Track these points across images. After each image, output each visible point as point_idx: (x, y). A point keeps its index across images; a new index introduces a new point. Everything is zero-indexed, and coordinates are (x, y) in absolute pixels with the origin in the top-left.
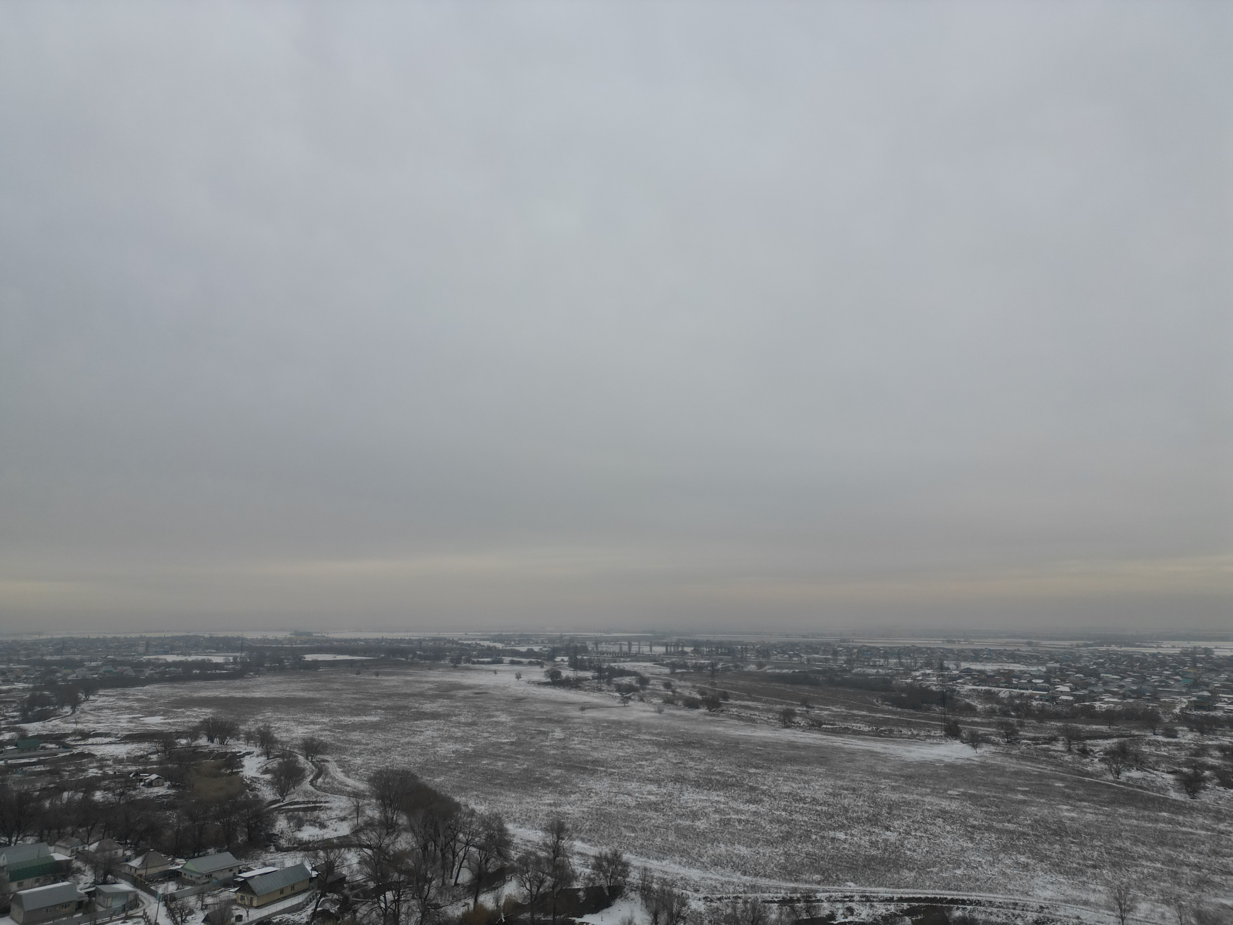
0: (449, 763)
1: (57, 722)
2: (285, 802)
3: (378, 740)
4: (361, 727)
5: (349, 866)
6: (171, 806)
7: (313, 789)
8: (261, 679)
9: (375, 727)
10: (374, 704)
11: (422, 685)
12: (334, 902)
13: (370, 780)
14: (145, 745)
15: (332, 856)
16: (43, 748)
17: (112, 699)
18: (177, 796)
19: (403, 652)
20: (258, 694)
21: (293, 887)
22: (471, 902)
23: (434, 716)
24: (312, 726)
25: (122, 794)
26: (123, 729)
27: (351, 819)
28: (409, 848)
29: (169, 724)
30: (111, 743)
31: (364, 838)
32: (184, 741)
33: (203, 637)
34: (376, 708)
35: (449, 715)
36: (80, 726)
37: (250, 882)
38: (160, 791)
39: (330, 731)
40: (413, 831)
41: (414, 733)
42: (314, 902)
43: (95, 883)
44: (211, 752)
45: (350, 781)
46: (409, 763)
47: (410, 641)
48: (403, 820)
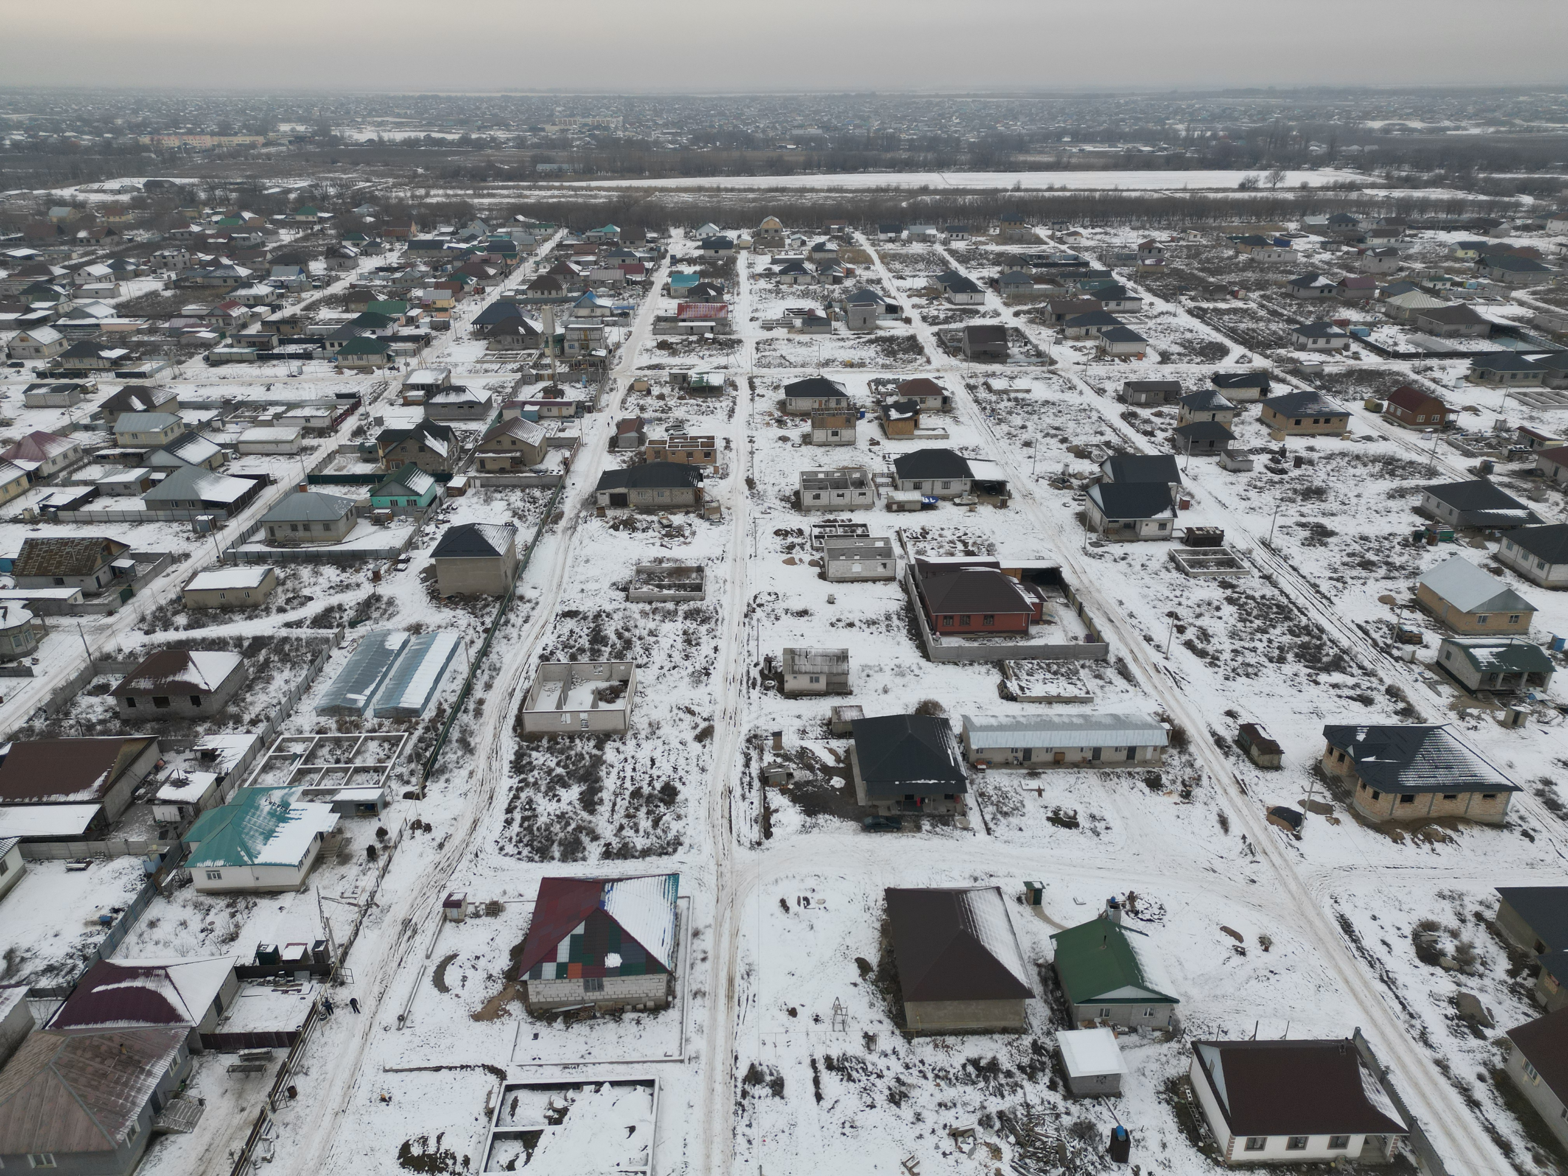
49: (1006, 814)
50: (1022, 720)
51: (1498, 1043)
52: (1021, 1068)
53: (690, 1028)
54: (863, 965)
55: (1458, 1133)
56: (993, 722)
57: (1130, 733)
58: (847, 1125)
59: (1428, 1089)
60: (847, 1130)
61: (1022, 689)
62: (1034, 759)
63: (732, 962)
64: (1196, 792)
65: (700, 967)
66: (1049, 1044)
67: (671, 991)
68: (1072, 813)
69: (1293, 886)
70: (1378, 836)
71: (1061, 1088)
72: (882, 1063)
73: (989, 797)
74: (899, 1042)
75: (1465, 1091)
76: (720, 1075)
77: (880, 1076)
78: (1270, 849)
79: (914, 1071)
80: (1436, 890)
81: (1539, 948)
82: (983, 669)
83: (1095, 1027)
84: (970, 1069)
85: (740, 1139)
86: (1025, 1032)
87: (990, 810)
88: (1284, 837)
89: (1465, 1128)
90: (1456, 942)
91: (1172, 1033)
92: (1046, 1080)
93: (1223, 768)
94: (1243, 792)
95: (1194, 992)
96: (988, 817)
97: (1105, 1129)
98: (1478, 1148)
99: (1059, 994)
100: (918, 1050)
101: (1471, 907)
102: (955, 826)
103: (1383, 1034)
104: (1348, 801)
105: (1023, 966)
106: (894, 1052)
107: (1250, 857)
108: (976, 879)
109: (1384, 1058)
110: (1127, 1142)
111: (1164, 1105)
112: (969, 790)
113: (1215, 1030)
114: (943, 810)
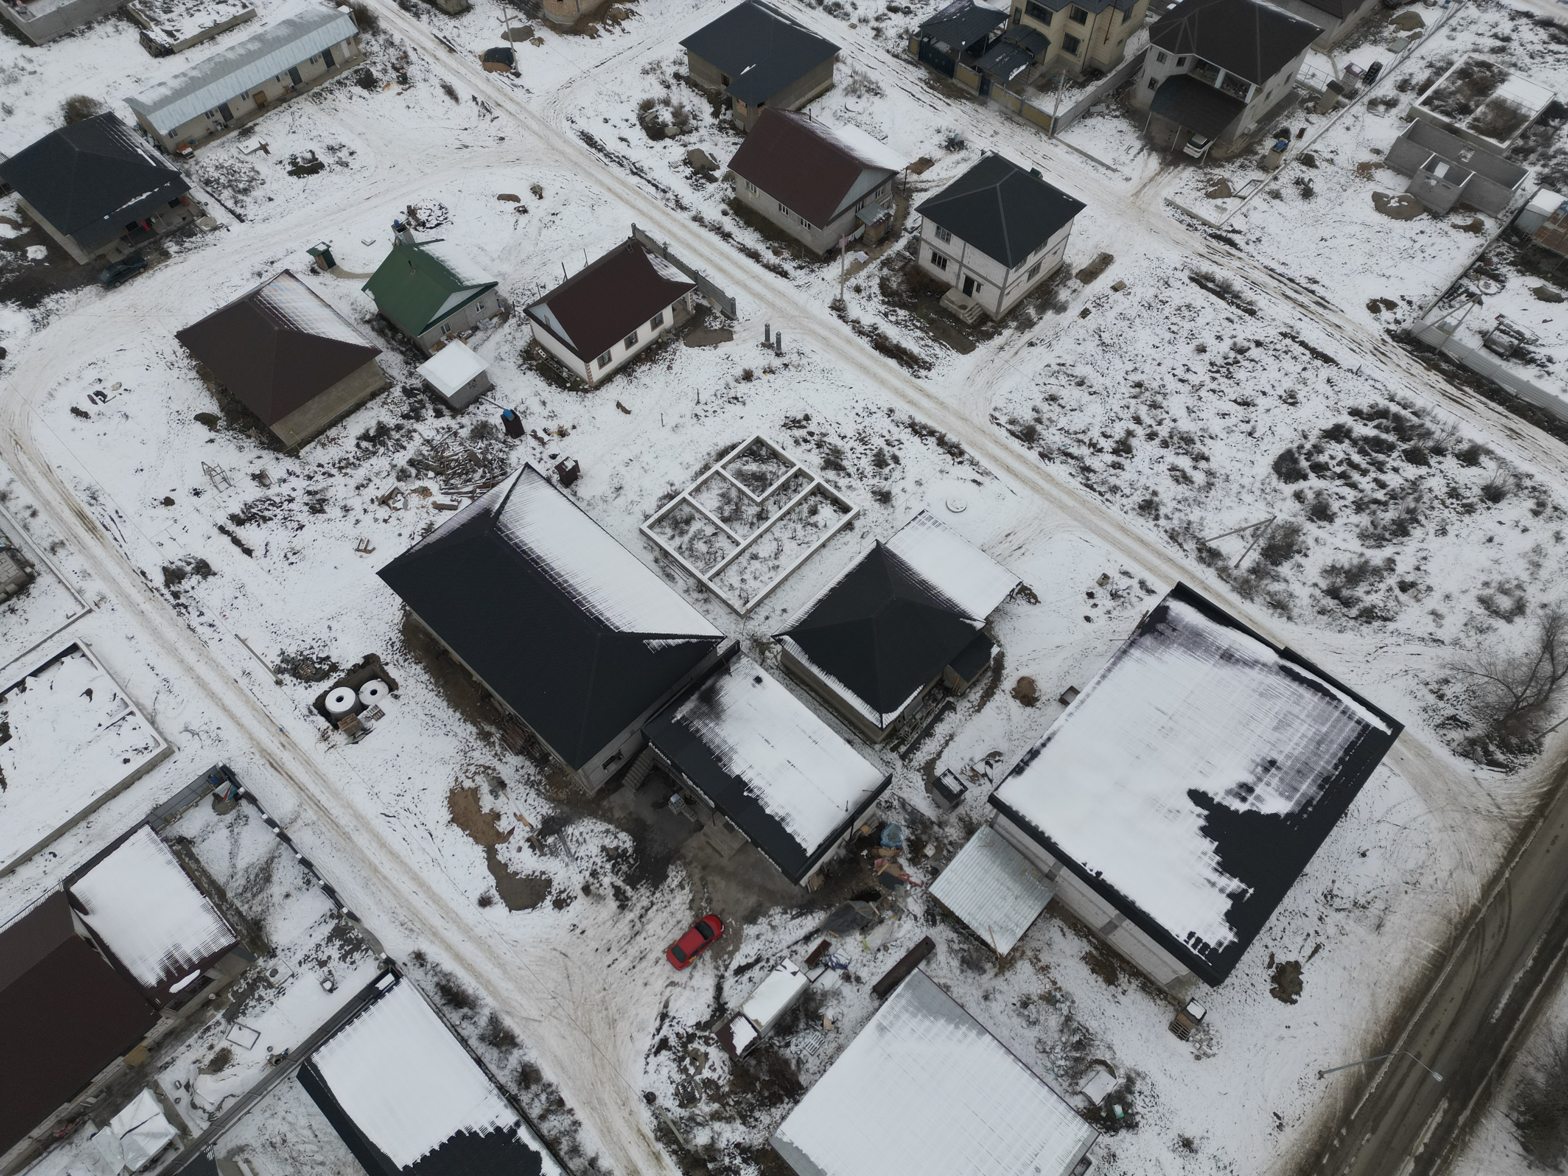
49: (245, 191)
50: (195, 73)
51: (726, 178)
52: (405, 417)
53: (75, 582)
54: (206, 419)
55: (725, 264)
56: (165, 91)
57: (314, 34)
58: (289, 555)
59: (696, 244)
60: (292, 559)
61: (170, 34)
62: (236, 114)
63: (67, 498)
64: (412, 71)
65: (34, 523)
66: (416, 383)
67: (23, 563)
68: (309, 156)
69: (534, 126)
70: (578, 39)
71: (446, 412)
72: (285, 489)
73: (217, 181)
74: (289, 463)
75: (718, 230)
76: (138, 596)
77: (291, 500)
78: (501, 99)
79: (319, 477)
80: (639, 70)
81: (725, 82)
82: (109, 27)
83: (444, 345)
84: (364, 444)
85: (200, 629)
86: (391, 385)
87: (226, 194)
88: (505, 80)
89: (728, 258)
90: (671, 109)
91: (505, 312)
92: (431, 412)
93: (421, 32)
94: (451, 50)
95: (506, 268)
96: (230, 204)
97: (496, 420)
98: (740, 267)
99: (400, 336)
100: (310, 459)
101: (670, 70)
102: (202, 231)
103: (651, 219)
104: (540, 15)
105: (355, 330)
106: (290, 473)
107: (489, 117)
108: (260, 275)
109: (659, 237)
110: (517, 417)
111: (529, 373)
112: (190, 184)
113: (536, 290)
114: (178, 221)
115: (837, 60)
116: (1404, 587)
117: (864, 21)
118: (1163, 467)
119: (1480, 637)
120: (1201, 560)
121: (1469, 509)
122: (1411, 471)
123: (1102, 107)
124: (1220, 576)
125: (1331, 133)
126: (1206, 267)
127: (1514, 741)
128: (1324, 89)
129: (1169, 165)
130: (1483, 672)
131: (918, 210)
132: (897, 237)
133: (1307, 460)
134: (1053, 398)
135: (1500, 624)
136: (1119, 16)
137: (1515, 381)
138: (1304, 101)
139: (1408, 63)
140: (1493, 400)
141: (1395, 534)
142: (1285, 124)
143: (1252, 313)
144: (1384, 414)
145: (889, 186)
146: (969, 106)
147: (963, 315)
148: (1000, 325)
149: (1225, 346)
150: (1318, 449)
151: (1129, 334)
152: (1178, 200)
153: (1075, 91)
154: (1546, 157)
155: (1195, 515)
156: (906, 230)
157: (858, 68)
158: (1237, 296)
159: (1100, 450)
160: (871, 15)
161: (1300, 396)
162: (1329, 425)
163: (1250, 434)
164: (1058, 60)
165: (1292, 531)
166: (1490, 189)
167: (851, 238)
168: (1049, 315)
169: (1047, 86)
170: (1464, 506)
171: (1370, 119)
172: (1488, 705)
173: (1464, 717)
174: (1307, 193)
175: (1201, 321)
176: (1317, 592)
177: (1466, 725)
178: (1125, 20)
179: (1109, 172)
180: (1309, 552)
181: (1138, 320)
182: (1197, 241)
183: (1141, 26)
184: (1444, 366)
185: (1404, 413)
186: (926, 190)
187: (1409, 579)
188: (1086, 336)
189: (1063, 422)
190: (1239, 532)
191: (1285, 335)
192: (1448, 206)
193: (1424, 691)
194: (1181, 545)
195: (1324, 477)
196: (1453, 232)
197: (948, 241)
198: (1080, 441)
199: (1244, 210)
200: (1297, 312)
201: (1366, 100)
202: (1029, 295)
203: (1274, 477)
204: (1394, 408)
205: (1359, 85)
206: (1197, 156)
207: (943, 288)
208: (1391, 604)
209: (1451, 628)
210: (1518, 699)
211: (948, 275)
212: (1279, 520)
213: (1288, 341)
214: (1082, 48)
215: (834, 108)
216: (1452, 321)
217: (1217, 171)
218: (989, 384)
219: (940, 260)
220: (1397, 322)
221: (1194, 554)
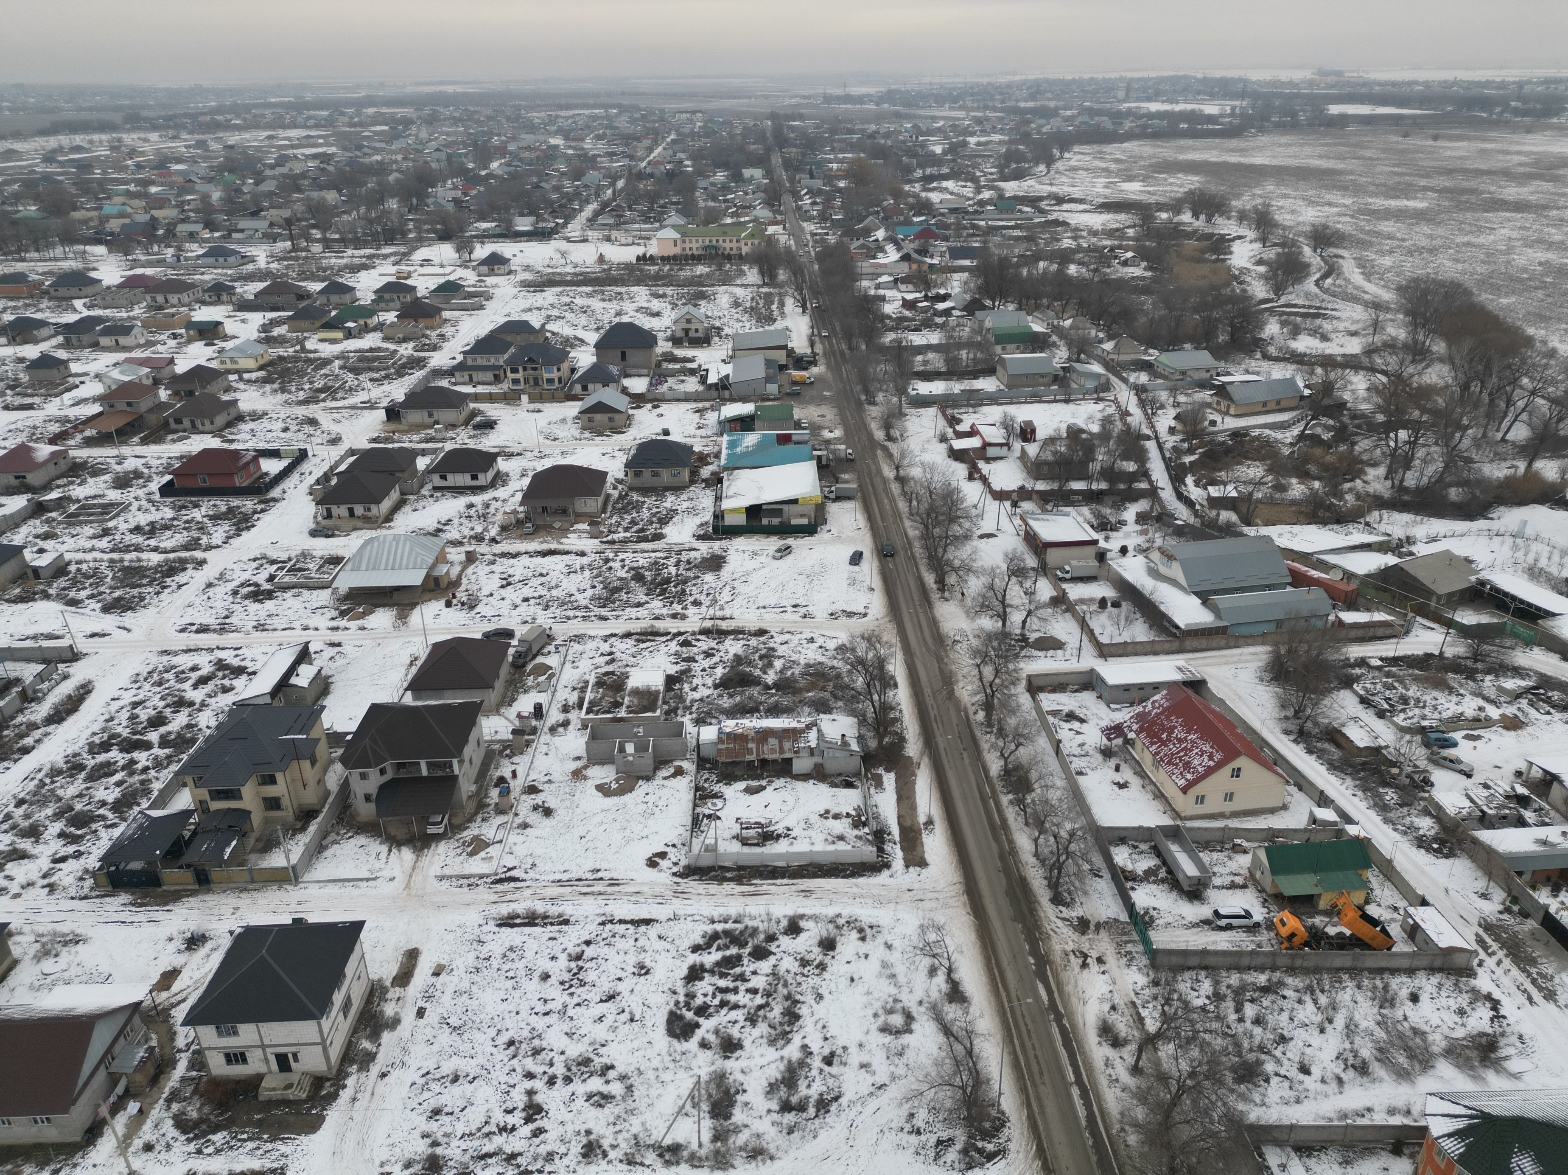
0: (1529, 279)
1: (1031, 182)
2: (1280, 302)
3: (1420, 236)
4: (1399, 215)
5: (1353, 392)
6: (1146, 290)
7: (1317, 291)
8: (1264, 139)
9: (1420, 216)
10: (1423, 182)
11: (1508, 157)
12: (1328, 428)
13: (1399, 289)
14: (1122, 217)
15: (1332, 376)
16: (1020, 211)
17: (1088, 158)
18: (1153, 280)
19: (1485, 103)
20: (1258, 160)
21: (1278, 402)
22: (1522, 466)
23: (1520, 207)
24: (1326, 209)
25: (1096, 271)
26: (1099, 195)
27: (1365, 336)
28: (1441, 383)
29: (1149, 192)
30: (1085, 211)
31: (1379, 361)
32: (1164, 216)
33: (1195, 78)
34: (1425, 189)
35: (1545, 207)
36: (1054, 189)
37: (1228, 388)
38: (1136, 272)
39: (1352, 217)
40: (1453, 363)
41: (1480, 230)
42: (1303, 423)
43: (1069, 360)
44: (1196, 231)
45: (1371, 288)
46: (1464, 272)
47: (1503, 85)
48: (1439, 347)
115: (10, 935)
116: (828, 1060)
117: (30, 884)
118: (580, 1102)
119: (904, 1060)
120: (668, 1163)
121: (822, 967)
122: (765, 966)
123: (333, 836)
124: (694, 1166)
125: (536, 763)
126: (505, 910)
127: (987, 1125)
128: (511, 737)
129: (421, 849)
130: (927, 1086)
131: (185, 1023)
132: (172, 1063)
133: (689, 1010)
134: (436, 1112)
135: (906, 1039)
136: (306, 764)
137: (780, 856)
138: (501, 752)
139: (558, 694)
140: (776, 878)
141: (791, 1023)
142: (498, 774)
143: (566, 922)
144: (715, 936)
145: (137, 1020)
146: (193, 901)
147: (291, 1095)
148: (338, 1078)
149: (563, 961)
150: (691, 996)
151: (473, 1004)
152: (447, 871)
153: (299, 837)
154: (688, 708)
155: (635, 1126)
156: (180, 1051)
157: (41, 929)
158: (545, 917)
159: (513, 1129)
160: (35, 876)
161: (648, 963)
162: (684, 972)
163: (632, 1020)
164: (267, 821)
165: (720, 1078)
166: (670, 744)
167: (112, 1099)
168: (386, 1037)
169: (268, 845)
170: (817, 967)
171: (557, 740)
172: (951, 1111)
173: (944, 1136)
174: (548, 812)
175: (529, 954)
176: (775, 1117)
177: (951, 1141)
178: (313, 764)
179: (371, 883)
180: (745, 1087)
181: (474, 988)
182: (485, 894)
183: (332, 762)
184: (729, 875)
185: (729, 926)
186: (184, 1000)
187: (826, 1052)
188: (434, 1032)
189: (460, 1128)
190: (681, 1112)
191: (603, 924)
192: (651, 768)
193: (904, 1136)
194: (642, 1164)
195: (710, 1015)
196: (666, 782)
197: (236, 1033)
198: (487, 1135)
199: (507, 850)
200: (600, 901)
201: (546, 729)
202: (355, 1031)
203: (675, 1042)
204: (719, 927)
205: (534, 723)
206: (441, 831)
207: (254, 1082)
208: (831, 1082)
209: (882, 1070)
210: (963, 1088)
211: (255, 1065)
212: (705, 1078)
213: (609, 926)
214: (285, 802)
215: (28, 981)
216: (710, 841)
217: (465, 833)
218: (361, 1144)
219: (236, 1057)
220: (675, 864)
221: (658, 1164)
